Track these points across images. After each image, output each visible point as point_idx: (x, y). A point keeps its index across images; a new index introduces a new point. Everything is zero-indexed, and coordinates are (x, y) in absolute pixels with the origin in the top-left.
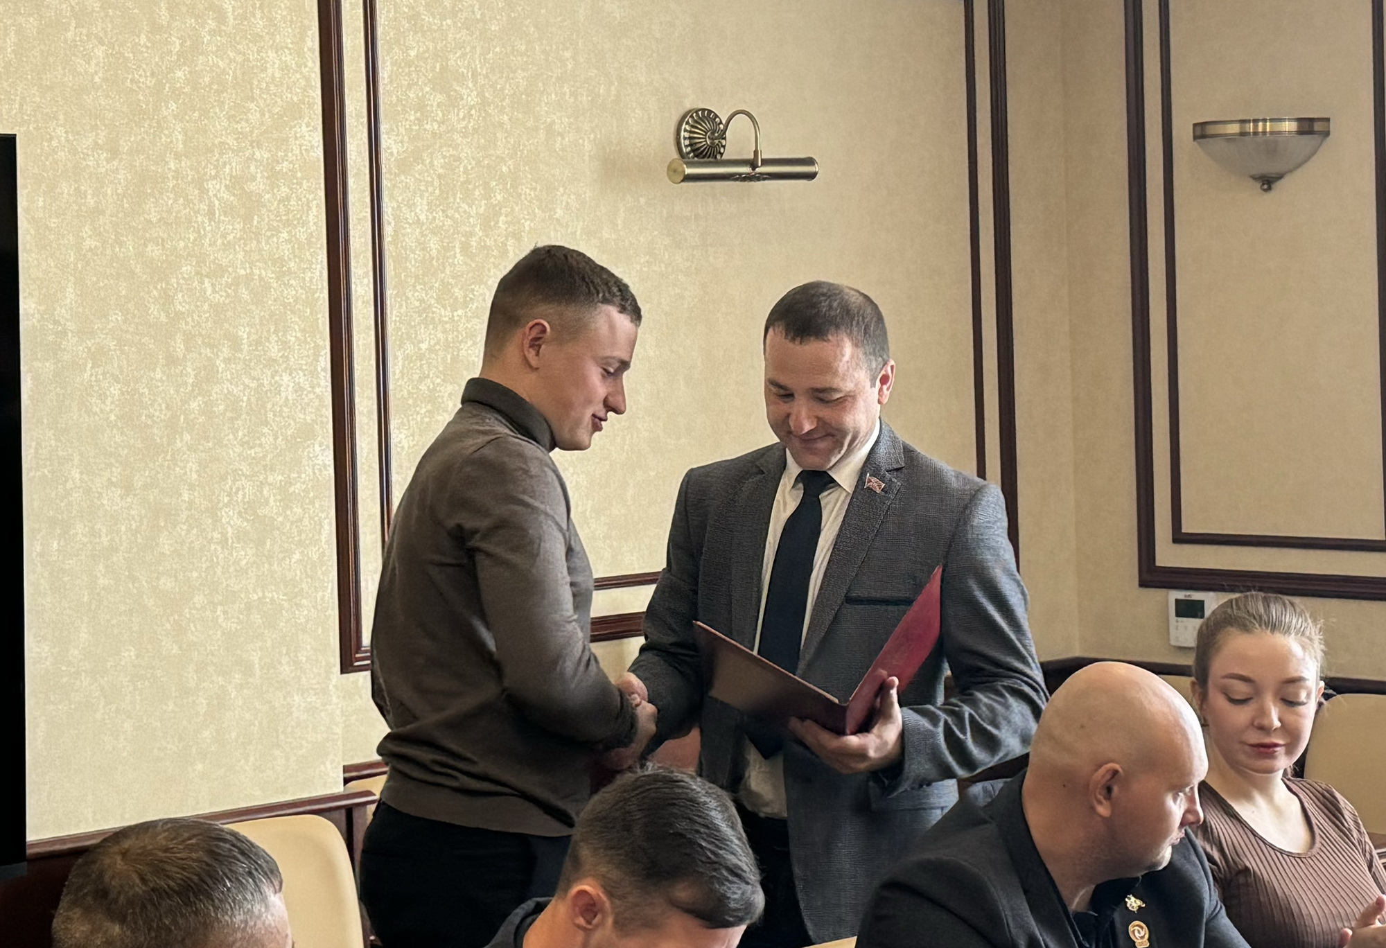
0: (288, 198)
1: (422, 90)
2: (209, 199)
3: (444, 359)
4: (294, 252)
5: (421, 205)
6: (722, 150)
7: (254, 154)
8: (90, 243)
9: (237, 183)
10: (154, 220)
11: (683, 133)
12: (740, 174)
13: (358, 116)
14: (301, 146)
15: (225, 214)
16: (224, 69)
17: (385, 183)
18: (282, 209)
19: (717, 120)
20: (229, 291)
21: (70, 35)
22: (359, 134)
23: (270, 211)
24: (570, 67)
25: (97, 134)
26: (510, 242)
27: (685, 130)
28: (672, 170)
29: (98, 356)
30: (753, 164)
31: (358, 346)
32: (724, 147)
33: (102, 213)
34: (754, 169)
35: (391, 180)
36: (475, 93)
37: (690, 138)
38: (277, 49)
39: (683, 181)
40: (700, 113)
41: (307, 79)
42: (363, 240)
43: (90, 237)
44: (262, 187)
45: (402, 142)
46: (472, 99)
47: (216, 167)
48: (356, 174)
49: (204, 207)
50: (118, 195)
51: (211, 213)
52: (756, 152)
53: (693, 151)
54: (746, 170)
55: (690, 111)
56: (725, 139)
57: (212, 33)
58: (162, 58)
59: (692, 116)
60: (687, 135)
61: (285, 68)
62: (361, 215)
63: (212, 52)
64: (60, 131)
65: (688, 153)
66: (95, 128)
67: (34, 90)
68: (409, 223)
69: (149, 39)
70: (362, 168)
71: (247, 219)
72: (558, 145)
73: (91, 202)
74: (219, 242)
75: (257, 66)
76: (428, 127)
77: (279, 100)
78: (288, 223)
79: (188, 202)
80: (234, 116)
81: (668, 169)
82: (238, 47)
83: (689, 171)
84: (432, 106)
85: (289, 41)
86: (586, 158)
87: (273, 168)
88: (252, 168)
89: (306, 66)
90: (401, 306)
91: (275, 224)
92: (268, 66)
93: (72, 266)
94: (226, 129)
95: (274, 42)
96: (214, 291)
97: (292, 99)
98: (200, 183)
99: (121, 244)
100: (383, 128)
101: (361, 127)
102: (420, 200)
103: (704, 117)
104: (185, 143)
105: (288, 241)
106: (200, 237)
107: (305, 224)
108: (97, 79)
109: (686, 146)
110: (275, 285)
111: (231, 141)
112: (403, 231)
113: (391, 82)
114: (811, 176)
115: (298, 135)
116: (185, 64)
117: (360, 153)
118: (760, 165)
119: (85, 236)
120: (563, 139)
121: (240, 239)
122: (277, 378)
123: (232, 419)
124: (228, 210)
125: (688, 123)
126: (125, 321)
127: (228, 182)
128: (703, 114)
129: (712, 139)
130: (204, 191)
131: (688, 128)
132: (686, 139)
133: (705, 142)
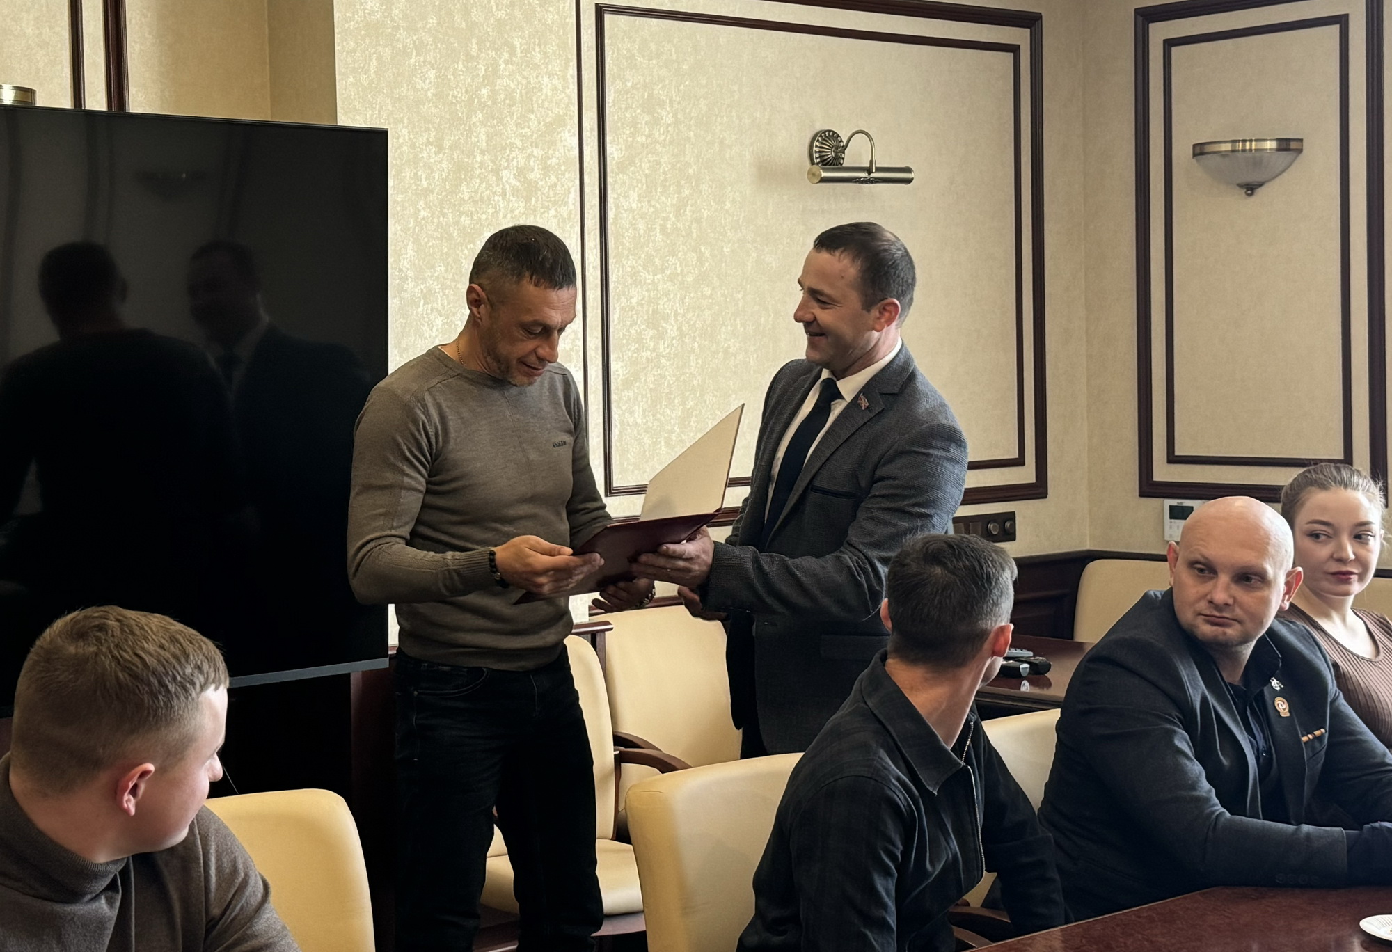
0: (556, 185)
1: (635, 112)
2: (503, 184)
3: (648, 311)
4: (559, 224)
5: (634, 195)
6: (842, 162)
7: (533, 152)
8: (423, 214)
9: (521, 173)
10: (466, 198)
11: (814, 149)
12: (860, 178)
13: (592, 130)
14: (564, 146)
16: (514, 89)
17: (609, 180)
18: (551, 193)
19: (839, 138)
21: (412, 61)
22: (592, 143)
23: (543, 194)
24: (736, 97)
25: (429, 134)
26: (694, 226)
27: (816, 146)
28: (812, 174)
29: (428, 296)
30: (869, 171)
31: (589, 299)
32: (843, 159)
33: (432, 192)
34: (869, 174)
35: (613, 177)
36: (671, 115)
37: (820, 152)
38: (550, 75)
39: (819, 182)
40: (827, 133)
41: (569, 97)
42: (593, 221)
43: (423, 209)
44: (538, 176)
45: (621, 149)
46: (669, 119)
47: (507, 161)
48: (590, 173)
49: (499, 190)
50: (443, 179)
51: (504, 194)
52: (872, 162)
53: (822, 161)
54: (864, 175)
55: (820, 131)
56: (844, 153)
57: (506, 62)
58: (473, 80)
59: (821, 136)
60: (817, 149)
61: (555, 89)
62: (592, 204)
63: (507, 77)
64: (405, 131)
65: (819, 162)
66: (428, 129)
67: (388, 101)
68: (624, 209)
69: (464, 66)
70: (593, 169)
71: (528, 199)
72: (727, 155)
73: (425, 184)
74: (509, 215)
75: (536, 88)
76: (639, 139)
77: (550, 112)
79: (489, 186)
80: (519, 123)
81: (808, 174)
82: (523, 73)
83: (824, 174)
84: (641, 124)
85: (557, 69)
86: (747, 165)
87: (546, 163)
88: (532, 163)
89: (568, 88)
90: (618, 271)
92: (543, 87)
93: (411, 230)
94: (515, 133)
95: (548, 69)
97: (559, 112)
98: (496, 171)
99: (444, 215)
100: (609, 139)
101: (593, 138)
102: (632, 192)
103: (828, 137)
104: (487, 142)
105: (555, 216)
106: (496, 212)
108: (429, 94)
109: (817, 158)
111: (518, 142)
112: (621, 215)
113: (614, 105)
114: (909, 181)
115: (563, 139)
116: (487, 85)
117: (592, 157)
118: (874, 171)
119: (420, 208)
120: (731, 150)
121: (523, 214)
124: (515, 192)
125: (818, 141)
126: (446, 271)
127: (515, 172)
128: (829, 134)
129: (836, 153)
130: (499, 178)
131: (818, 144)
132: (816, 152)
133: (830, 155)
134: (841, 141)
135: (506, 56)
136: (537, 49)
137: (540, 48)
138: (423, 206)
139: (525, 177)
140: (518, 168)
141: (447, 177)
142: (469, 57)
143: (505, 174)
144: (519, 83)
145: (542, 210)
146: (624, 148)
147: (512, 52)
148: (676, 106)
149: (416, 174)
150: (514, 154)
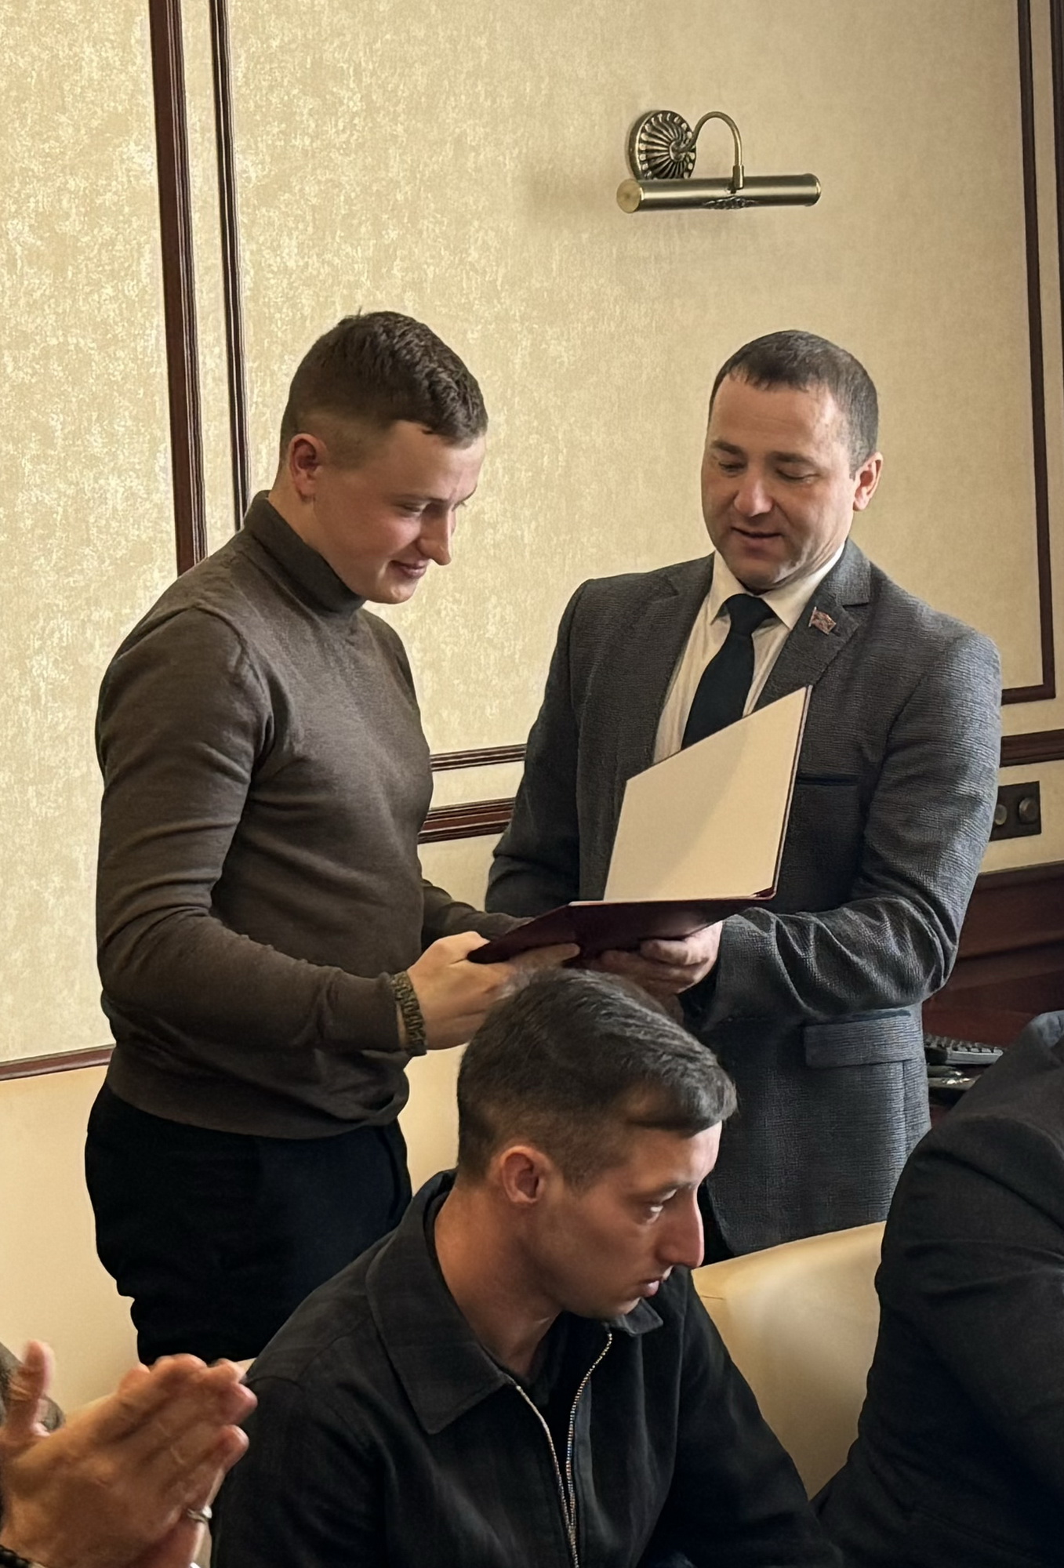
0: (112, 242)
1: (288, 94)
2: (9, 244)
4: (121, 314)
5: (290, 245)
6: (690, 166)
7: (67, 182)
9: (44, 221)
11: (638, 146)
12: (715, 199)
13: (203, 130)
14: (128, 170)
15: (30, 264)
16: (25, 71)
17: (241, 218)
18: (105, 258)
19: (684, 126)
20: (38, 367)
22: (205, 154)
23: (89, 259)
24: (485, 58)
26: (408, 295)
27: (641, 141)
28: (624, 196)
30: (732, 184)
31: (208, 438)
32: (693, 162)
34: (733, 192)
35: (248, 214)
36: (359, 96)
37: (647, 151)
38: (96, 41)
39: (638, 209)
40: (660, 116)
41: (135, 82)
42: (212, 295)
44: (78, 227)
45: (262, 163)
46: (354, 103)
47: (16, 202)
48: (202, 207)
51: (11, 263)
52: (736, 169)
53: (650, 168)
54: (722, 193)
55: (647, 115)
56: (694, 151)
59: (649, 122)
60: (643, 147)
61: (105, 67)
62: (209, 262)
63: (11, 48)
65: (645, 172)
68: (272, 272)
70: (210, 200)
71: (60, 269)
72: (470, 165)
74: (22, 302)
75: (69, 66)
76: (297, 142)
77: (99, 110)
78: (113, 275)
80: (40, 134)
81: (618, 195)
82: (44, 40)
83: (647, 196)
84: (302, 114)
85: (111, 30)
86: (509, 180)
87: (92, 201)
88: (65, 203)
89: (134, 64)
90: (263, 384)
91: (95, 276)
92: (83, 63)
94: (29, 151)
95: (91, 31)
96: (17, 368)
97: (115, 108)
100: (237, 144)
101: (207, 144)
102: (287, 240)
103: (665, 122)
105: (113, 299)
107: (136, 276)
109: (642, 162)
110: (97, 358)
111: (36, 166)
112: (265, 283)
113: (247, 84)
114: (811, 200)
115: (125, 157)
117: (206, 179)
118: (741, 186)
120: (478, 154)
121: (50, 297)
122: (102, 482)
123: (42, 538)
124: (34, 257)
125: (644, 130)
127: (33, 222)
128: (664, 119)
129: (677, 152)
131: (644, 137)
132: (640, 152)
133: (666, 154)
134: (688, 129)
139: (52, 230)
140: (37, 214)
143: (13, 226)
144: (35, 59)
145: (87, 289)
146: (268, 159)
148: (366, 80)
150: (28, 189)
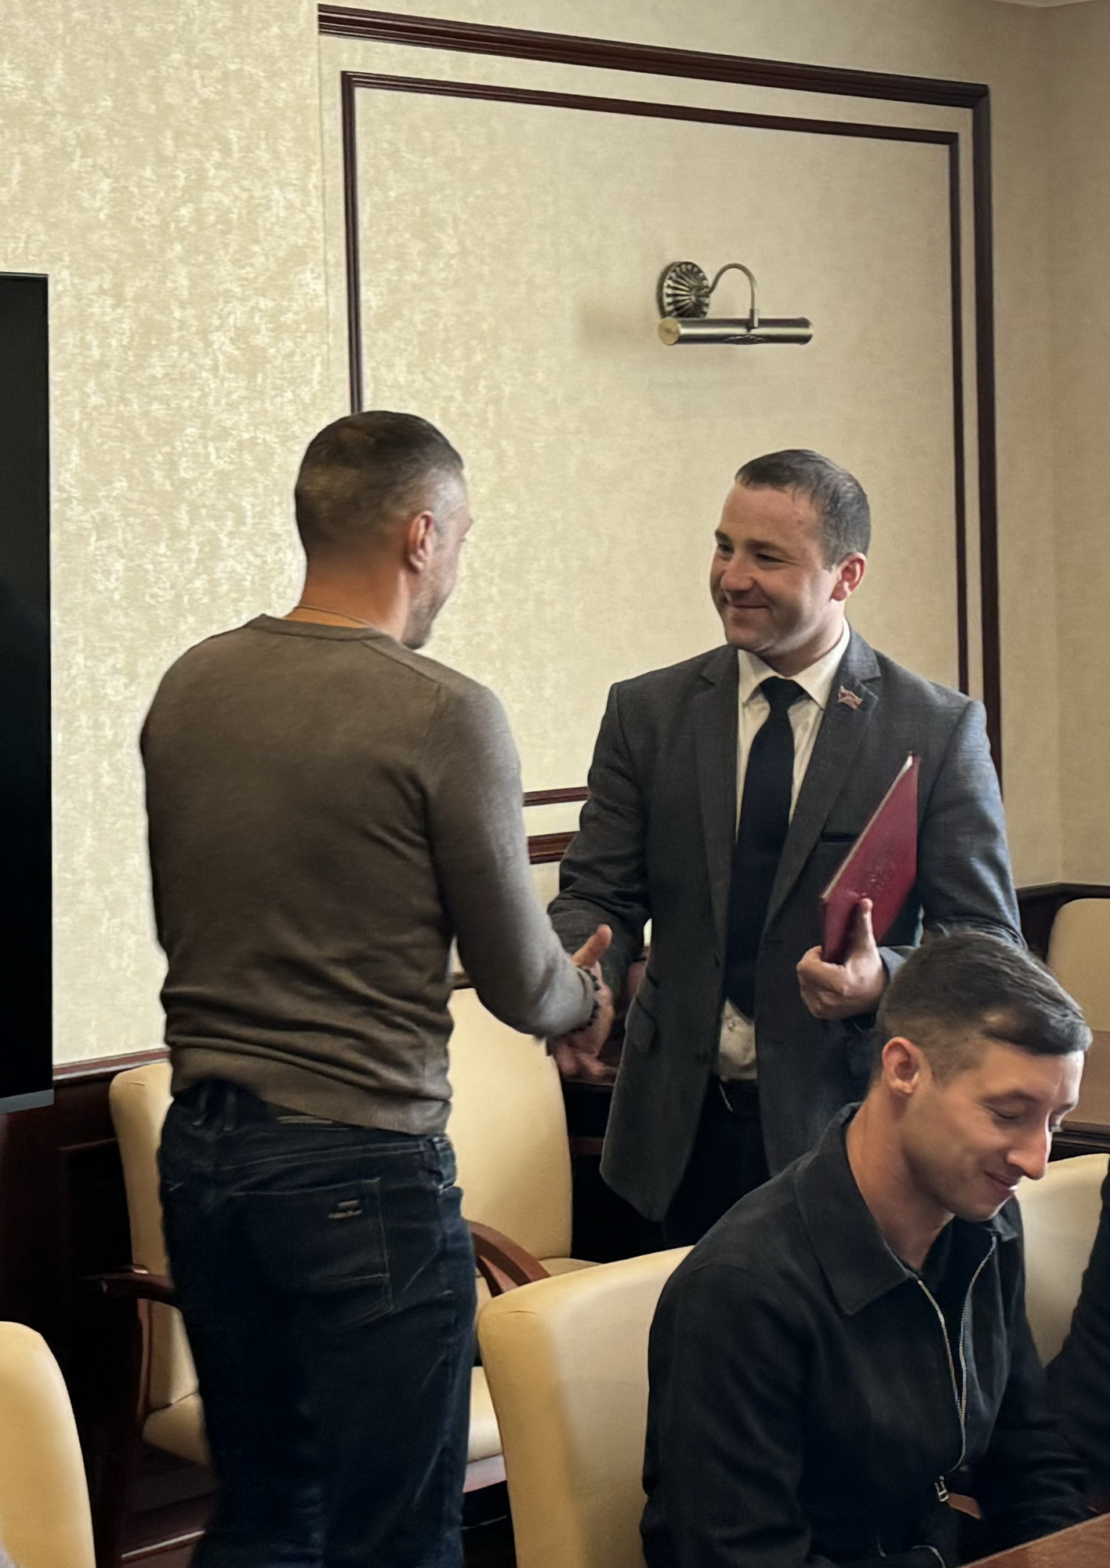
0: (292, 354)
1: (402, 236)
5: (400, 365)
6: (706, 309)
11: (665, 290)
12: (734, 336)
14: (305, 294)
15: (230, 371)
16: (229, 207)
17: (365, 340)
18: (286, 366)
19: (701, 274)
20: (233, 456)
21: (75, 166)
23: (274, 367)
24: (551, 213)
27: (669, 286)
28: (665, 331)
30: (748, 324)
32: (707, 305)
34: (749, 331)
36: (455, 240)
37: (674, 295)
39: (681, 342)
40: (683, 267)
45: (381, 294)
47: (220, 318)
49: (208, 362)
51: (215, 368)
52: (752, 312)
53: (677, 309)
54: (741, 331)
55: (672, 265)
56: (711, 297)
57: (218, 166)
65: (671, 312)
72: (538, 301)
75: (262, 205)
77: (283, 243)
79: (193, 357)
81: (656, 331)
82: (243, 182)
83: (684, 331)
84: (412, 254)
85: (294, 176)
86: (567, 316)
87: (278, 320)
97: (296, 242)
100: (363, 277)
102: (399, 360)
103: (686, 272)
109: (669, 304)
113: (371, 227)
114: (804, 339)
118: (756, 326)
120: (544, 293)
121: (244, 399)
125: (671, 278)
127: (232, 334)
128: (686, 269)
129: (698, 296)
130: (208, 344)
132: (668, 295)
133: (689, 299)
134: (704, 278)
135: (216, 156)
136: (263, 146)
137: (268, 144)
138: (95, 388)
139: (247, 343)
140: (237, 328)
141: (130, 343)
142: (161, 160)
143: (217, 338)
144: (236, 197)
145: (273, 393)
147: (226, 151)
148: (462, 228)
149: (82, 339)
